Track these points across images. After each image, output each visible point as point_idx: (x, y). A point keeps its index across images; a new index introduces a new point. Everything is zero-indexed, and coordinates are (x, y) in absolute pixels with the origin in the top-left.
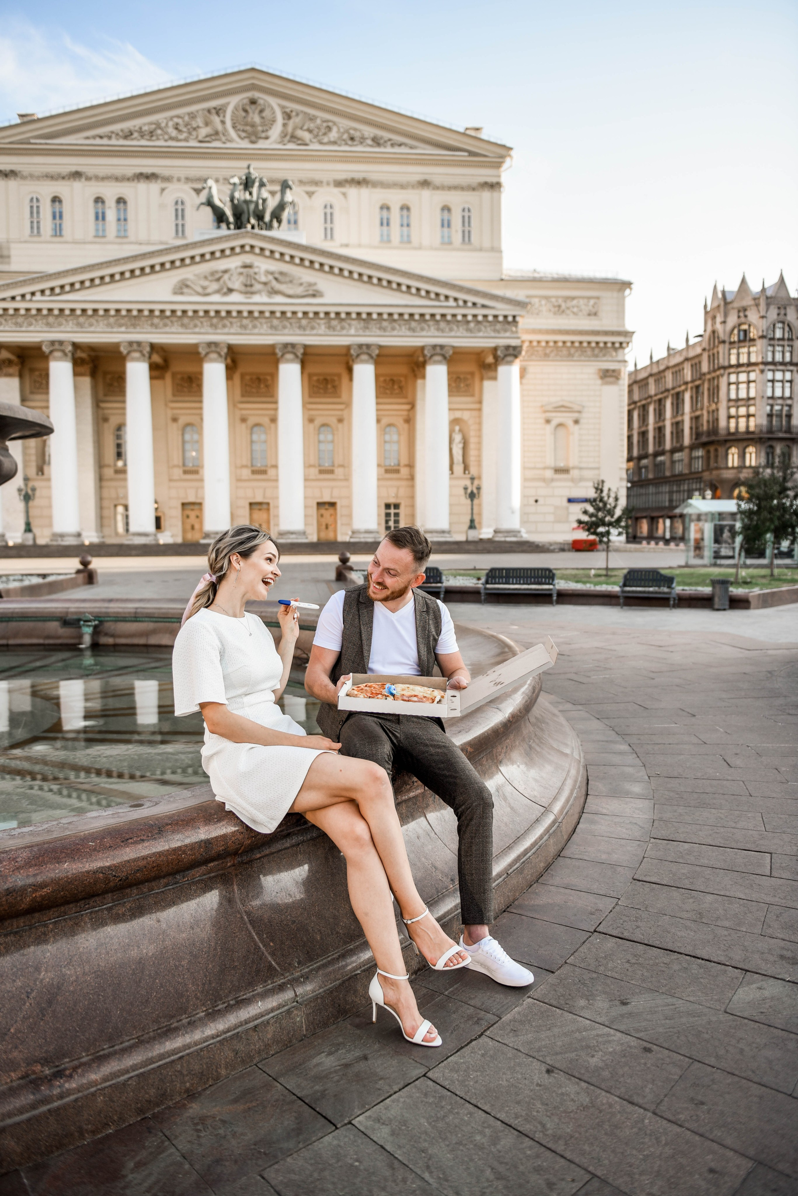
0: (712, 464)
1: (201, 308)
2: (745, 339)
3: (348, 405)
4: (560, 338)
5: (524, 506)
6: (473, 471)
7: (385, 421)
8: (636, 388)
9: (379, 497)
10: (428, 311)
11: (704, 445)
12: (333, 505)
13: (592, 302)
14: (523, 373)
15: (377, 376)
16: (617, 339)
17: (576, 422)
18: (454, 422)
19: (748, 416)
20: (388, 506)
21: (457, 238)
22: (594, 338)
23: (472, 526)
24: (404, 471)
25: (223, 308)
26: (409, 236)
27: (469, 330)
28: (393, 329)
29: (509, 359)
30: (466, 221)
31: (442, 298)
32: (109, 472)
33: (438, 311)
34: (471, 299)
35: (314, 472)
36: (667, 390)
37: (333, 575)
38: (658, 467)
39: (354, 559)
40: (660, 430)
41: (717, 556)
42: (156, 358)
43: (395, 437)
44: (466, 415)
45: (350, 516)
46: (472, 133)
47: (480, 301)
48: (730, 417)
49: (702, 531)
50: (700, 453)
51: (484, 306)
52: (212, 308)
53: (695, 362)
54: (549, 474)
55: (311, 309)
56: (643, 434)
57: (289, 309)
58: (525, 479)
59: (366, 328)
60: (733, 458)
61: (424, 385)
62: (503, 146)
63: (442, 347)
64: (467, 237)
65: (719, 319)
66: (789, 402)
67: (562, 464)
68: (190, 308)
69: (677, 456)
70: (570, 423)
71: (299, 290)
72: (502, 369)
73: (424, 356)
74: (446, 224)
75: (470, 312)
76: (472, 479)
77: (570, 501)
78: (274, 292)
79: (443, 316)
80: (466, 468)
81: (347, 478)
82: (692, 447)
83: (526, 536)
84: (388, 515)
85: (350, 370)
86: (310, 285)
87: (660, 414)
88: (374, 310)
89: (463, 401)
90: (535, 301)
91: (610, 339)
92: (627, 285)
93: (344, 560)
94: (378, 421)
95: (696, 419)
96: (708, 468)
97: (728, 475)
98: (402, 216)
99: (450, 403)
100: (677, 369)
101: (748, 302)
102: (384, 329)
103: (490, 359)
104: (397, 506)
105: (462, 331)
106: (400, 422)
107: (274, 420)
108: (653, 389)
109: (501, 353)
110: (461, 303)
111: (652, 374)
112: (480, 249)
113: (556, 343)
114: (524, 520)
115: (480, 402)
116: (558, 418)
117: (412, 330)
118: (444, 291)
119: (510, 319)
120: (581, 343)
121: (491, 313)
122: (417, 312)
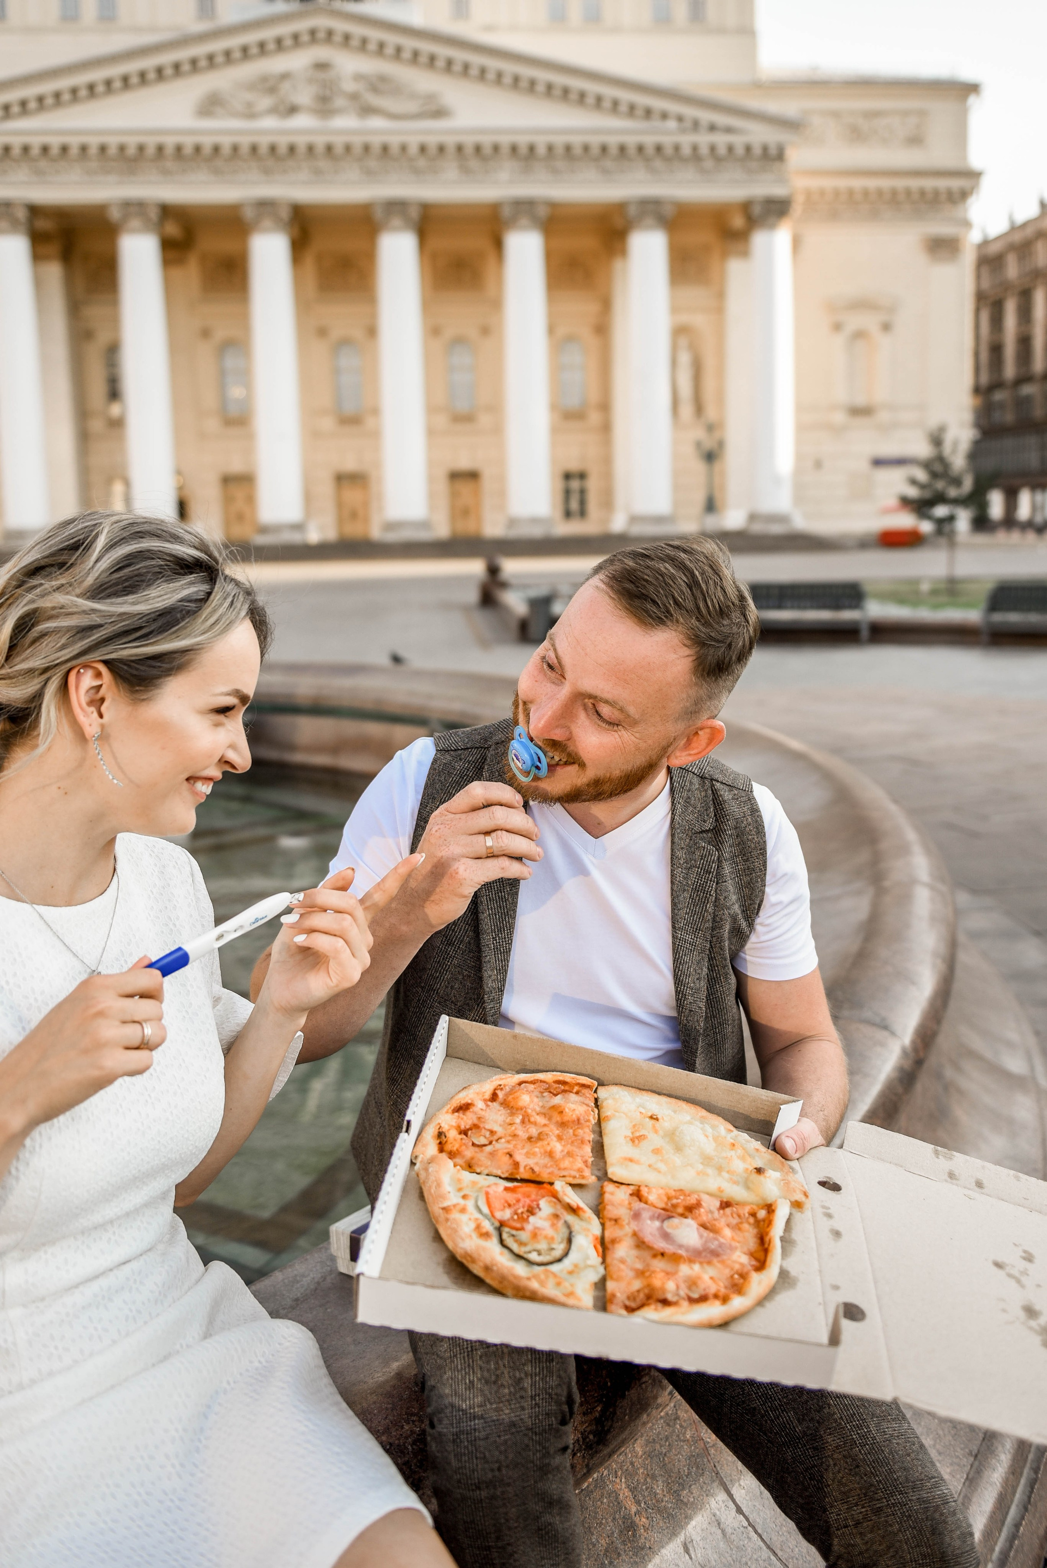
1: (245, 141)
3: (497, 304)
4: (858, 183)
5: (799, 471)
6: (711, 413)
7: (562, 331)
8: (985, 271)
9: (553, 461)
10: (631, 140)
12: (473, 476)
13: (914, 120)
14: (797, 243)
15: (548, 254)
16: (955, 184)
17: (886, 327)
18: (679, 331)
20: (567, 476)
21: (682, 12)
22: (915, 184)
23: (711, 506)
24: (594, 416)
25: (283, 142)
26: (599, 9)
27: (704, 172)
28: (574, 171)
29: (773, 219)
31: (656, 116)
32: (97, 425)
33: (649, 140)
34: (706, 116)
35: (442, 421)
36: (1036, 273)
37: (472, 596)
38: (1023, 403)
39: (511, 567)
40: (1025, 342)
42: (172, 229)
43: (578, 359)
44: (699, 320)
45: (502, 493)
47: (721, 119)
51: (729, 130)
52: (264, 142)
54: (839, 418)
55: (432, 141)
56: (996, 350)
57: (394, 141)
58: (801, 428)
59: (527, 170)
61: (626, 270)
63: (657, 202)
64: (698, 10)
67: (861, 400)
68: (226, 142)
70: (875, 329)
71: (412, 107)
72: (759, 239)
73: (626, 218)
75: (706, 140)
76: (711, 428)
77: (877, 462)
78: (367, 111)
79: (659, 148)
80: (699, 409)
81: (498, 430)
83: (801, 523)
84: (568, 491)
85: (498, 244)
86: (431, 98)
87: (1025, 312)
88: (541, 142)
89: (694, 294)
90: (816, 120)
91: (942, 184)
92: (971, 89)
93: (493, 571)
94: (551, 330)
99: (673, 298)
102: (558, 172)
103: (738, 222)
104: (582, 476)
105: (688, 173)
106: (586, 333)
107: (372, 332)
108: (1012, 270)
109: (757, 210)
110: (688, 124)
111: (1012, 247)
112: (721, 31)
113: (851, 192)
114: (799, 498)
115: (721, 295)
116: (854, 321)
117: (605, 172)
118: (658, 104)
119: (773, 151)
120: (894, 193)
121: (738, 141)
122: (613, 141)
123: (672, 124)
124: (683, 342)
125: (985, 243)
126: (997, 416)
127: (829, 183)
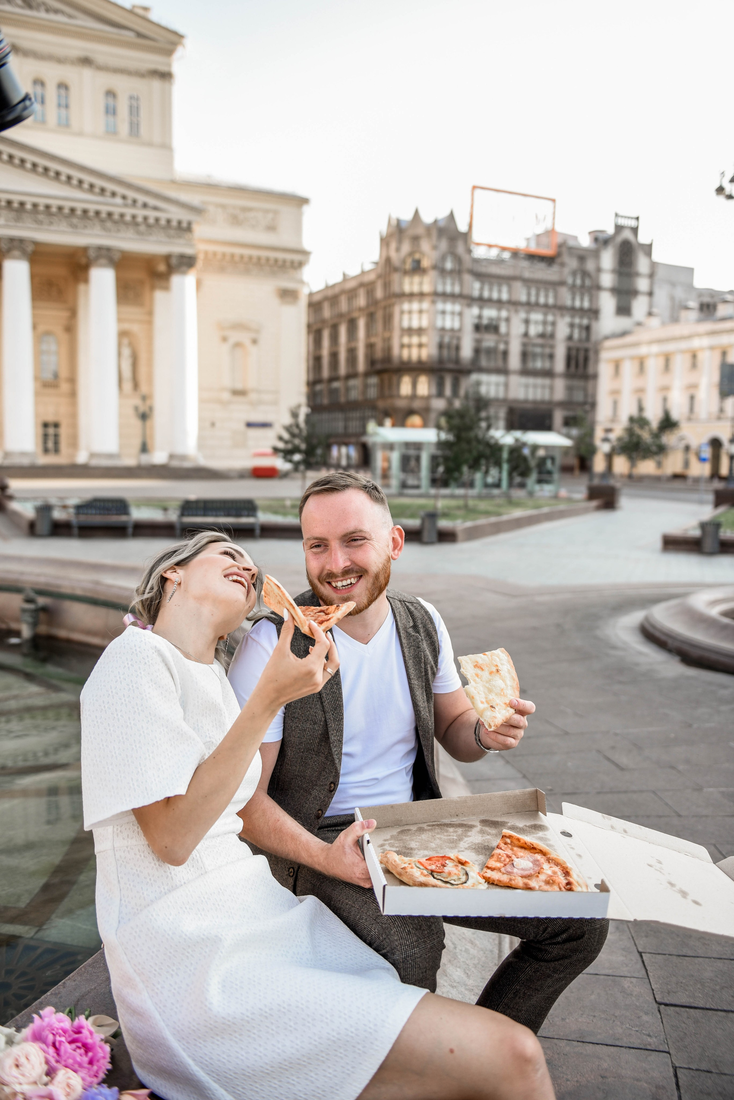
0: (387, 392)
2: (417, 269)
4: (238, 251)
5: (201, 429)
6: (144, 388)
7: (41, 328)
8: (312, 311)
9: (37, 415)
10: (92, 208)
11: (379, 373)
13: (270, 216)
14: (199, 284)
15: (33, 276)
16: (297, 258)
17: (255, 342)
18: (123, 334)
19: (420, 346)
20: (46, 425)
21: (124, 128)
22: (272, 255)
23: (144, 449)
24: (65, 387)
26: (68, 119)
27: (139, 233)
28: (51, 223)
29: (184, 268)
30: (134, 110)
31: (108, 194)
33: (104, 209)
34: (141, 198)
36: (341, 316)
38: (333, 393)
39: (15, 485)
40: (334, 356)
41: (404, 485)
43: (53, 347)
44: (135, 328)
46: (140, 12)
47: (152, 202)
48: (402, 346)
49: (388, 460)
50: (374, 380)
51: (156, 208)
53: (369, 288)
54: (226, 396)
56: (318, 359)
58: (202, 401)
59: (18, 219)
60: (405, 387)
61: (87, 293)
62: (175, 33)
63: (109, 249)
64: (134, 129)
65: (393, 245)
66: (457, 334)
67: (239, 386)
69: (352, 382)
70: (247, 342)
72: (176, 280)
73: (88, 258)
74: (111, 111)
75: (141, 213)
76: (144, 398)
77: (250, 425)
79: (110, 214)
80: (136, 385)
82: (367, 374)
83: (203, 462)
84: (46, 436)
87: (334, 338)
88: (29, 201)
89: (132, 311)
90: (211, 209)
91: (289, 257)
92: (304, 201)
93: (6, 487)
94: (35, 327)
95: (370, 347)
96: (382, 396)
97: (401, 404)
98: (59, 96)
99: (119, 313)
100: (352, 294)
101: (420, 231)
102: (40, 222)
103: (162, 268)
104: (56, 425)
105: (130, 233)
106: (59, 330)
108: (327, 313)
109: (174, 261)
110: (129, 202)
111: (326, 299)
112: (150, 144)
113: (233, 256)
114: (201, 445)
115: (150, 313)
116: (235, 336)
117: (74, 226)
118: (110, 187)
119: (184, 225)
120: (259, 259)
121: (163, 216)
122: (79, 206)
123: (118, 200)
124: (125, 341)
125: (311, 295)
126: (318, 401)
127: (220, 249)
